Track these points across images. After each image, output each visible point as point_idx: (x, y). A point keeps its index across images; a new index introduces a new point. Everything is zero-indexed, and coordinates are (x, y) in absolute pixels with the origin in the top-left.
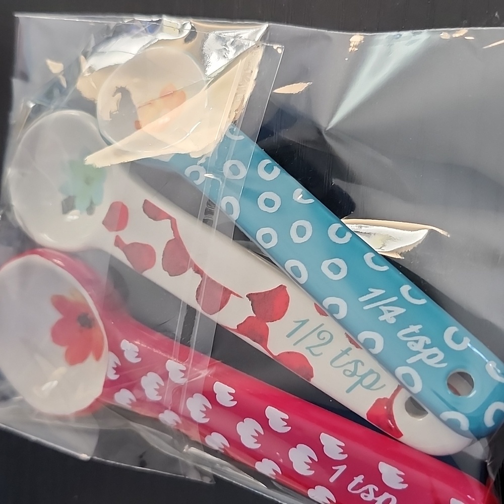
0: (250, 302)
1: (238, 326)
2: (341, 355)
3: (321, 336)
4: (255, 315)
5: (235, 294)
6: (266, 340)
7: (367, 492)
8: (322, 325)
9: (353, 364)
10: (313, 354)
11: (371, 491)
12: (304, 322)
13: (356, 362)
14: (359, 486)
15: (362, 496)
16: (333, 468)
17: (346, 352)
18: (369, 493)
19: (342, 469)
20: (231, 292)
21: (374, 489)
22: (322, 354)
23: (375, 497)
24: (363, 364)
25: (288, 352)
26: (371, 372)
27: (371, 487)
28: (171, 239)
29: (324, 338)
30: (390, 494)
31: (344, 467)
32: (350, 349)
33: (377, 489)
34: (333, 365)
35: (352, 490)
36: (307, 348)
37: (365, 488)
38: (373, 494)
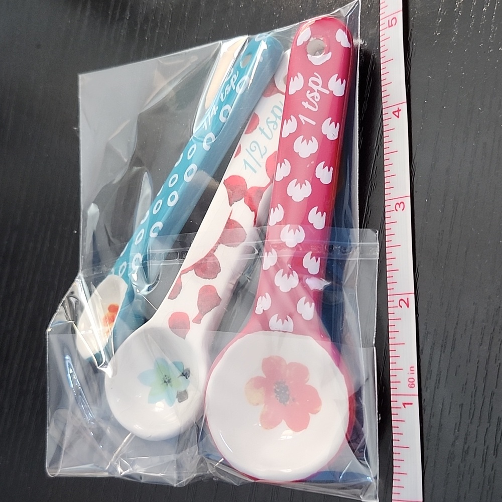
0: (235, 203)
1: (252, 211)
2: (265, 133)
3: (254, 149)
4: (243, 199)
5: (230, 216)
6: (260, 188)
7: (313, 98)
8: (246, 149)
9: (269, 124)
10: (266, 153)
11: (312, 95)
12: (245, 162)
13: (267, 122)
14: (311, 103)
15: (318, 100)
16: (304, 123)
17: (262, 131)
18: (314, 96)
19: (302, 117)
20: (229, 218)
21: (309, 93)
22: (265, 147)
23: (315, 91)
24: (269, 118)
25: (266, 170)
26: (273, 112)
27: (309, 96)
28: (194, 272)
29: (255, 147)
30: (308, 82)
31: (300, 116)
32: (260, 128)
33: (308, 92)
34: (271, 137)
35: (316, 108)
36: (262, 157)
37: (311, 100)
38: (313, 93)
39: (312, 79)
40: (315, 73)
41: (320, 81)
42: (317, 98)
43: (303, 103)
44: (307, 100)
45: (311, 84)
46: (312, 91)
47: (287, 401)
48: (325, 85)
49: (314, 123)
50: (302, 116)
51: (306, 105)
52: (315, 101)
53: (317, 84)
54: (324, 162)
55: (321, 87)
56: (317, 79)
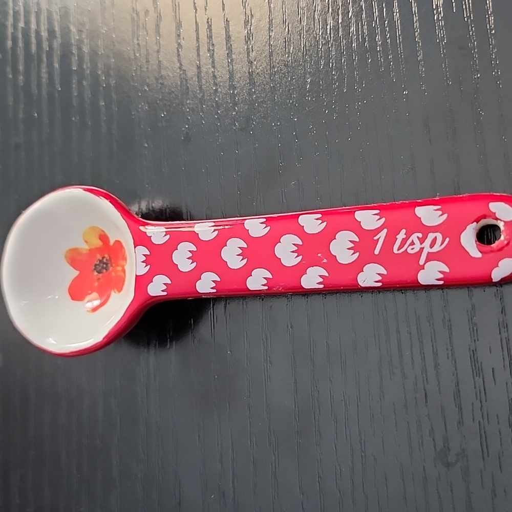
7: (413, 243)
11: (417, 242)
14: (404, 242)
15: (409, 251)
16: (375, 238)
18: (414, 244)
19: (383, 234)
21: (418, 237)
23: (421, 244)
27: (414, 237)
30: (433, 232)
31: (385, 231)
33: (420, 235)
35: (398, 250)
37: (409, 241)
38: (418, 242)
39: (439, 236)
40: (447, 239)
41: (437, 248)
42: (413, 249)
43: (404, 231)
44: (408, 235)
45: (431, 236)
46: (422, 241)
47: (97, 272)
48: (431, 257)
49: (377, 252)
50: (385, 234)
51: (402, 235)
52: (408, 247)
53: (432, 246)
54: (327, 275)
55: (428, 252)
56: (440, 244)
